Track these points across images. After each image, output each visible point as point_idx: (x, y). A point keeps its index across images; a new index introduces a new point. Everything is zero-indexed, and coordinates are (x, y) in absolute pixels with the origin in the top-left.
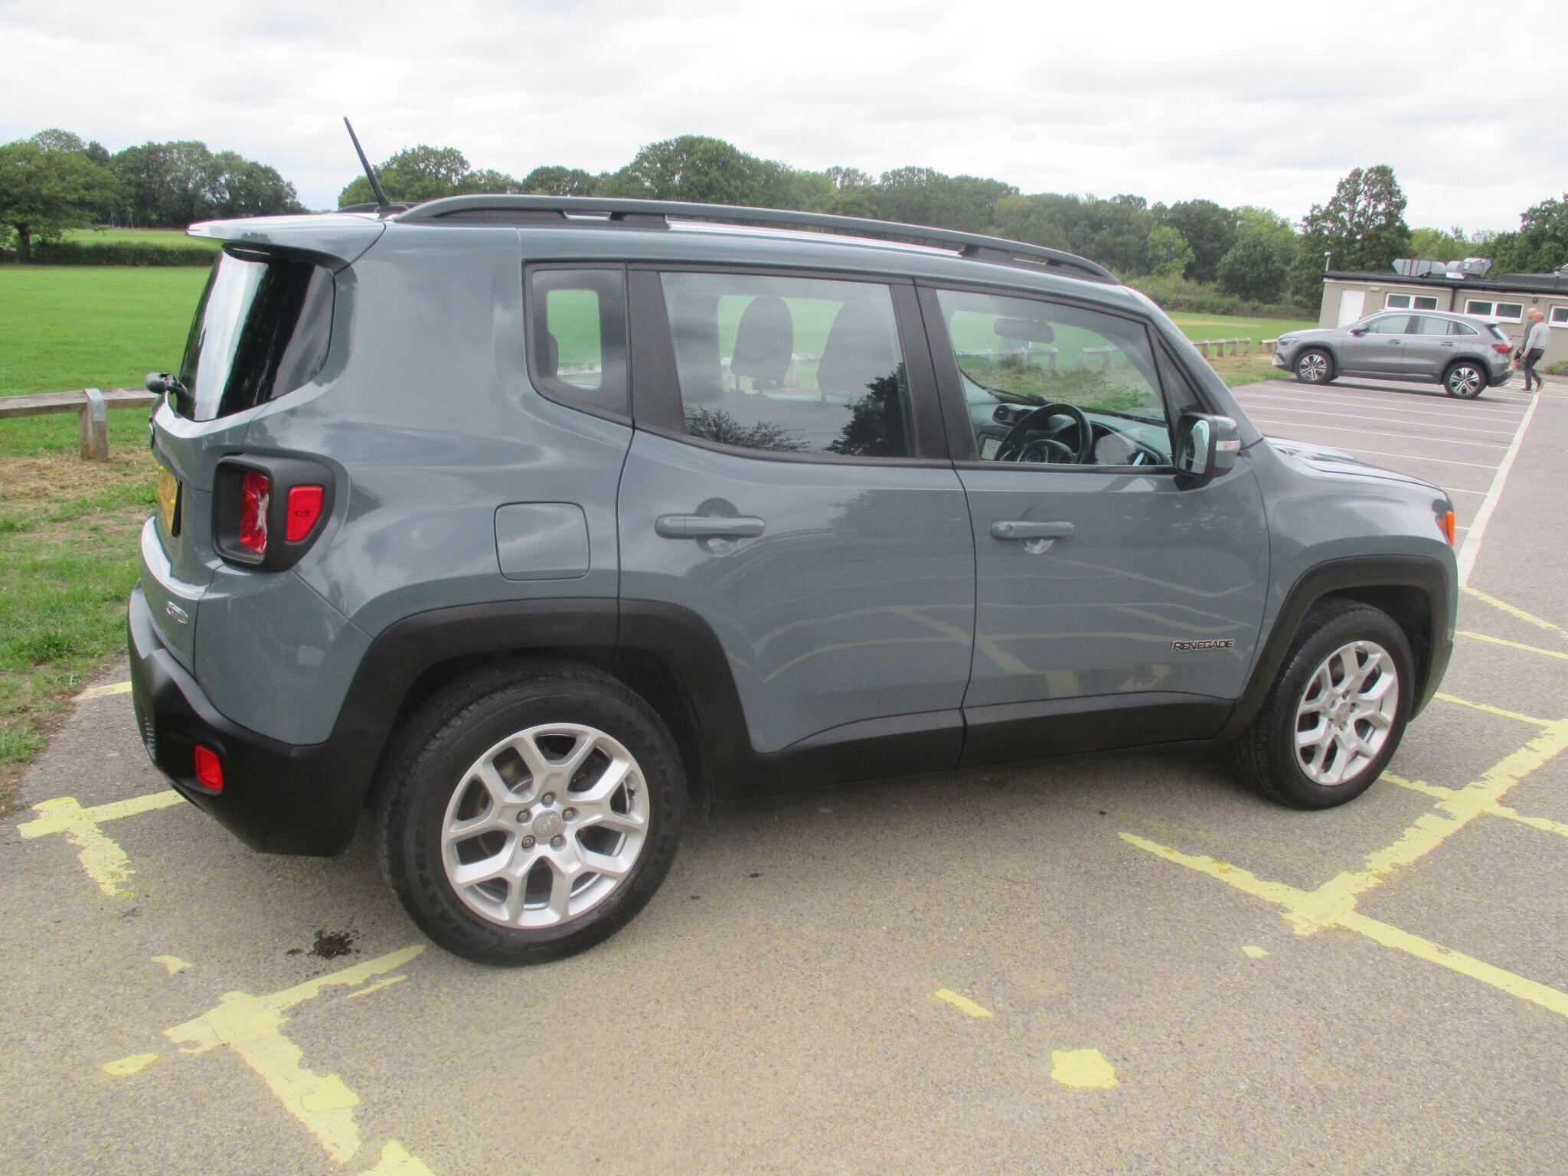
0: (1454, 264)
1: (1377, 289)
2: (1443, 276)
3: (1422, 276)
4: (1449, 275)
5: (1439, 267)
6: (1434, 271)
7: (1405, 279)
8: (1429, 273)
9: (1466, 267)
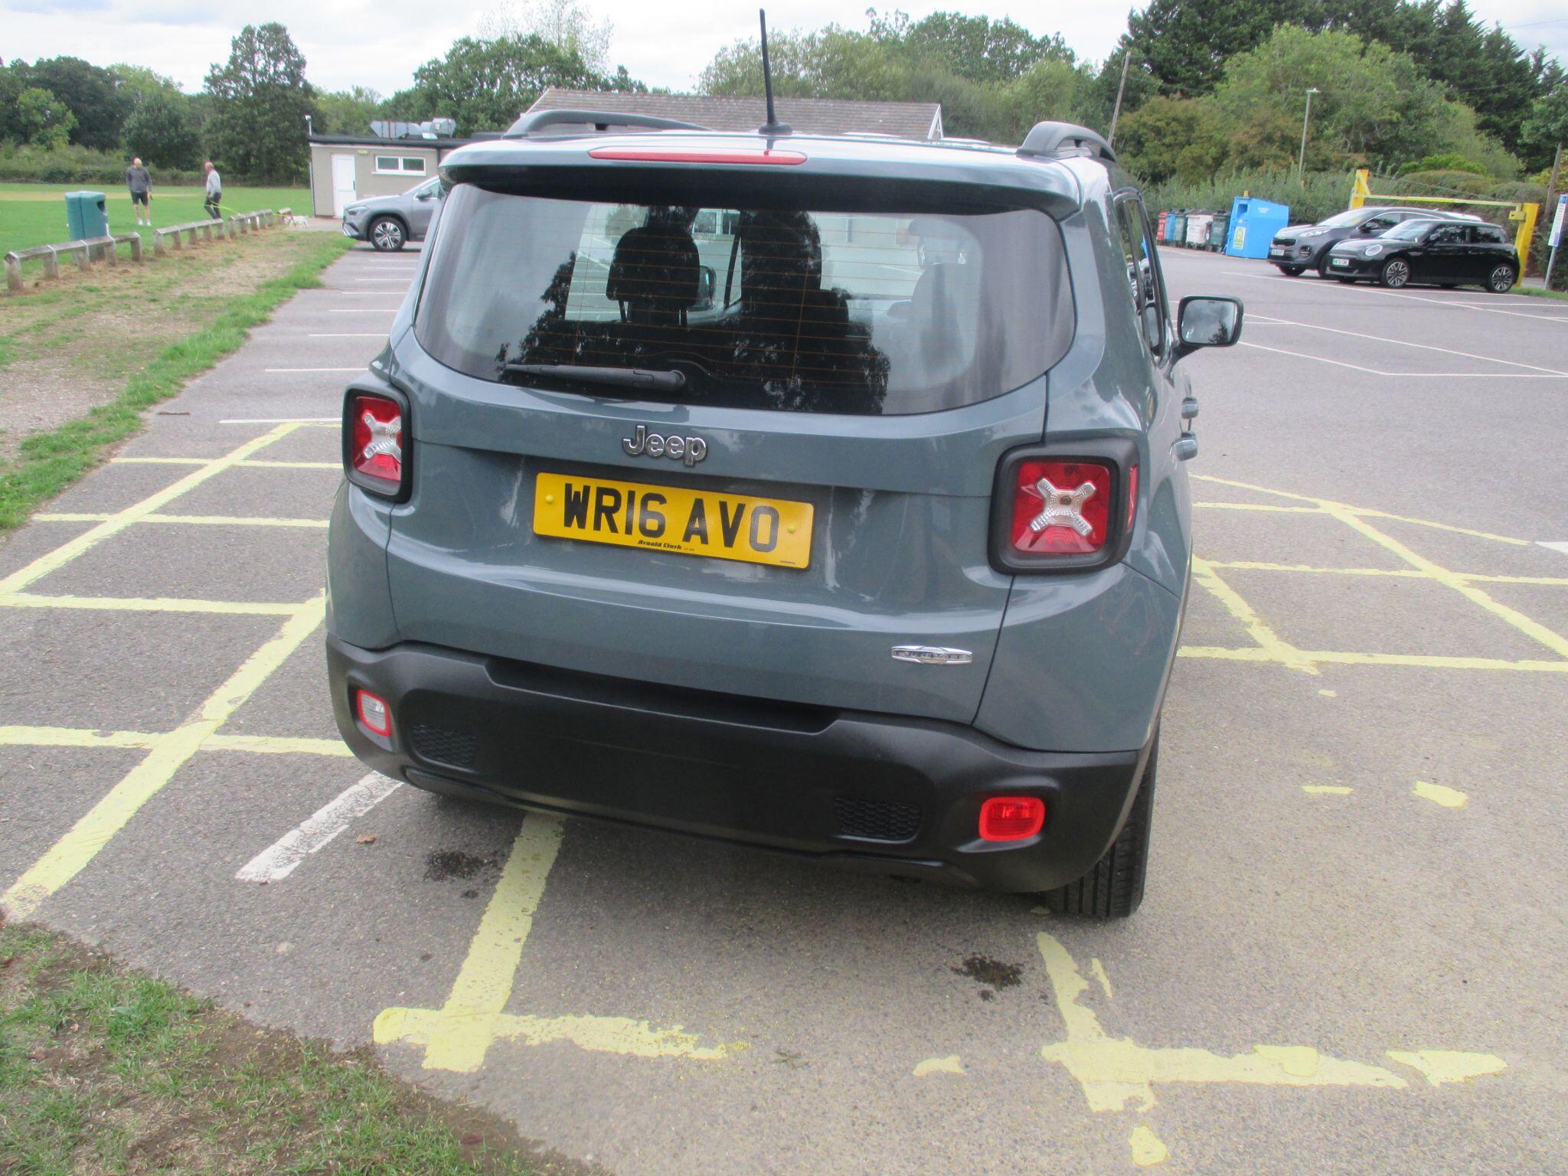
0: (426, 125)
1: (365, 152)
2: (420, 137)
3: (401, 138)
4: (426, 136)
5: (415, 128)
6: (411, 133)
7: (385, 141)
8: (407, 135)
9: (438, 127)
